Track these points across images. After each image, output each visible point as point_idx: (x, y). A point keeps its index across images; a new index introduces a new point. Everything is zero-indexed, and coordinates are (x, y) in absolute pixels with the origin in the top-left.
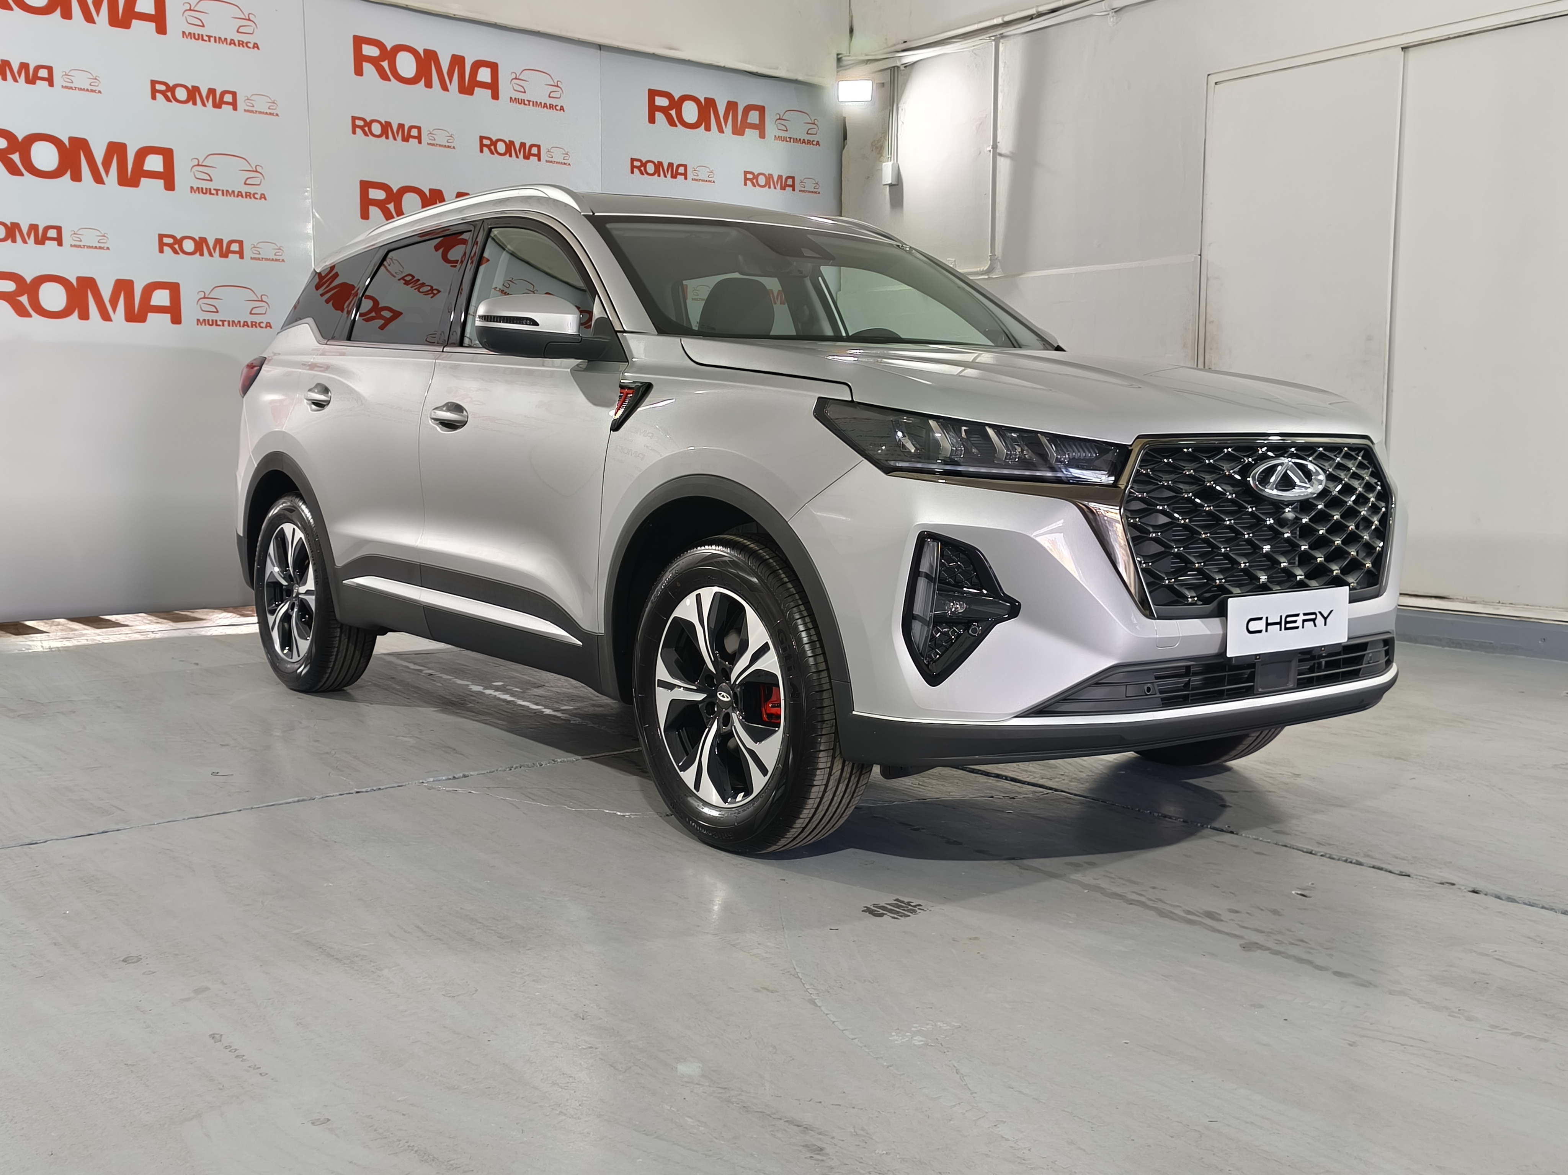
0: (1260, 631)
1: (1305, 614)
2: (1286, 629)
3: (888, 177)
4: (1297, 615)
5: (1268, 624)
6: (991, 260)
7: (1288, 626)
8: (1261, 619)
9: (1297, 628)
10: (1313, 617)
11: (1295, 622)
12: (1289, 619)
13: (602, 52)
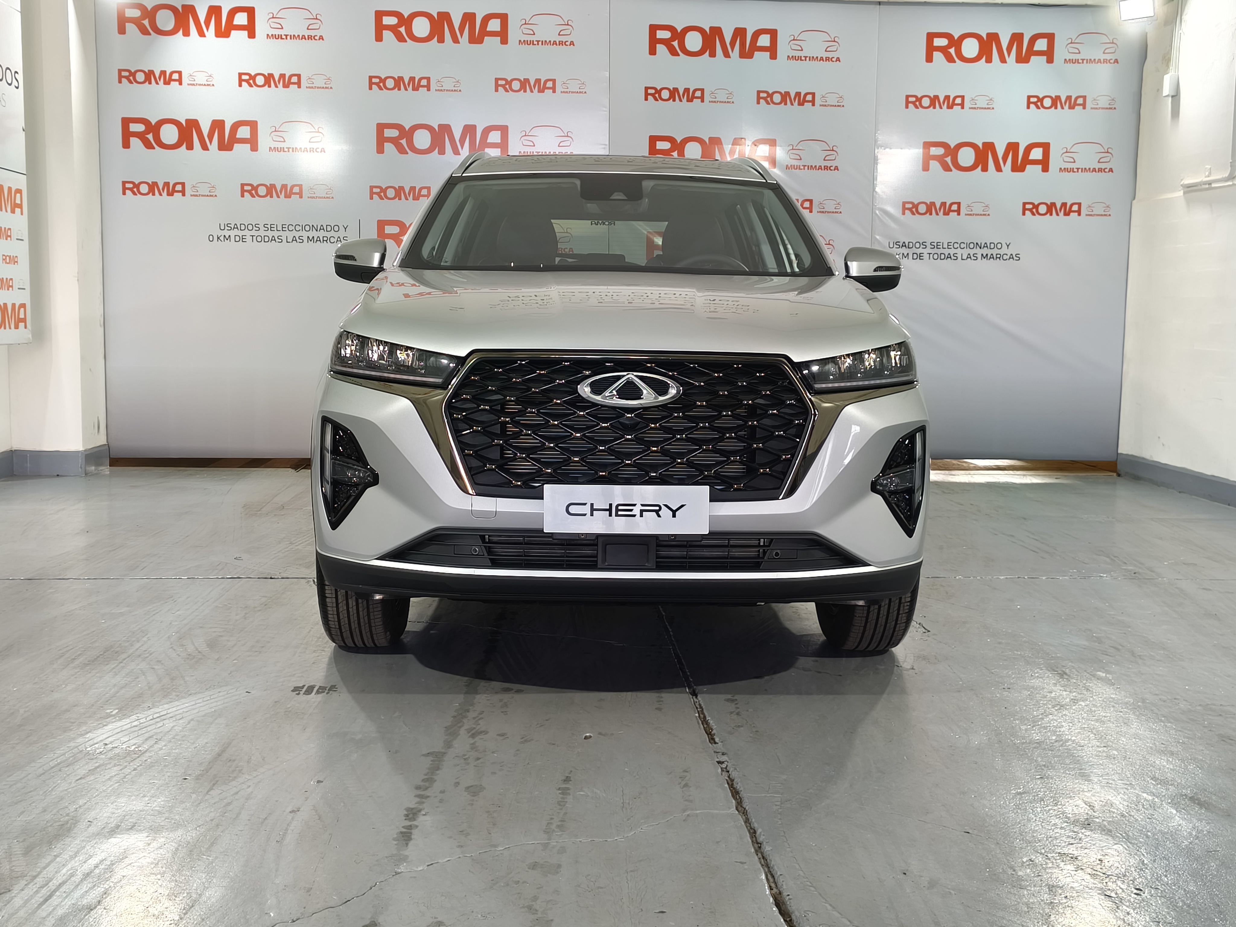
0: (585, 515)
1: (642, 505)
2: (617, 515)
3: (1167, 90)
4: (634, 505)
5: (593, 510)
6: (1231, 166)
7: (620, 513)
8: (585, 504)
9: (634, 516)
10: (657, 508)
11: (631, 510)
12: (620, 508)
13: (881, 6)
